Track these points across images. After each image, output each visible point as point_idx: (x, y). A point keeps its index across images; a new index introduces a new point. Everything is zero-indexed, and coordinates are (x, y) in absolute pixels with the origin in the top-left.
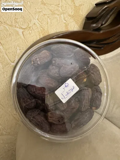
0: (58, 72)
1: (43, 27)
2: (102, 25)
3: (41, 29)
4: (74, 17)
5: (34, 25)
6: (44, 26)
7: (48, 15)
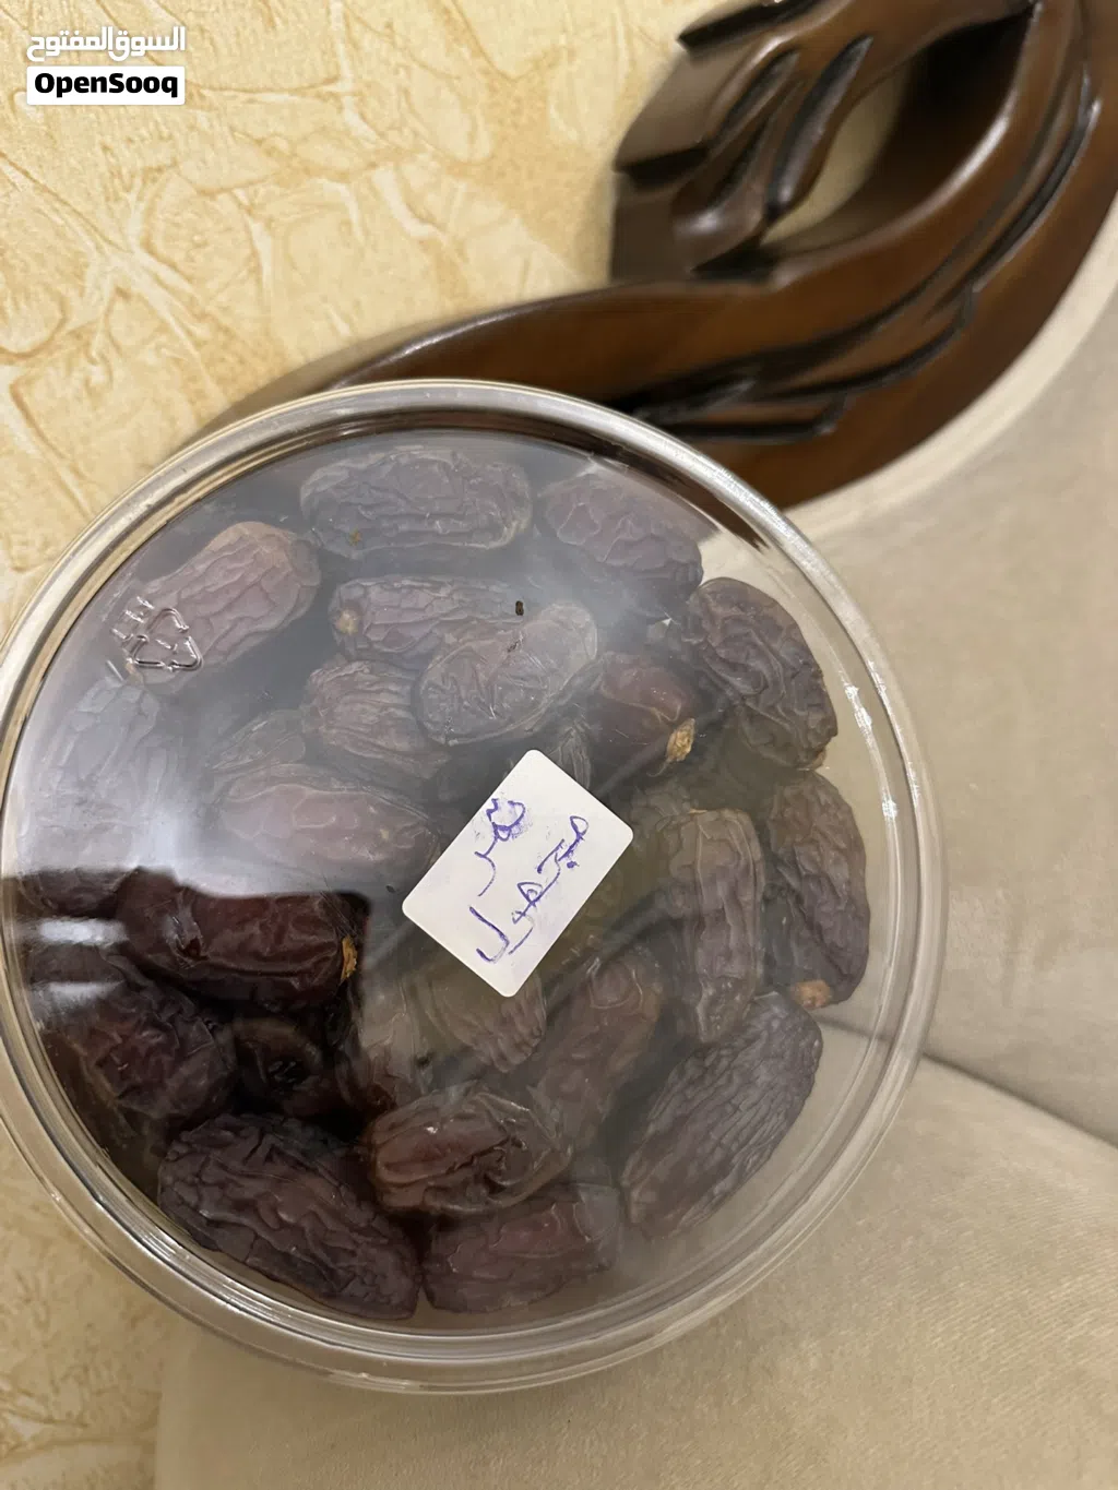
0: (411, 709)
1: (211, 308)
2: (774, 213)
3: (201, 331)
4: (502, 174)
5: (120, 305)
6: (223, 298)
7: (239, 193)
